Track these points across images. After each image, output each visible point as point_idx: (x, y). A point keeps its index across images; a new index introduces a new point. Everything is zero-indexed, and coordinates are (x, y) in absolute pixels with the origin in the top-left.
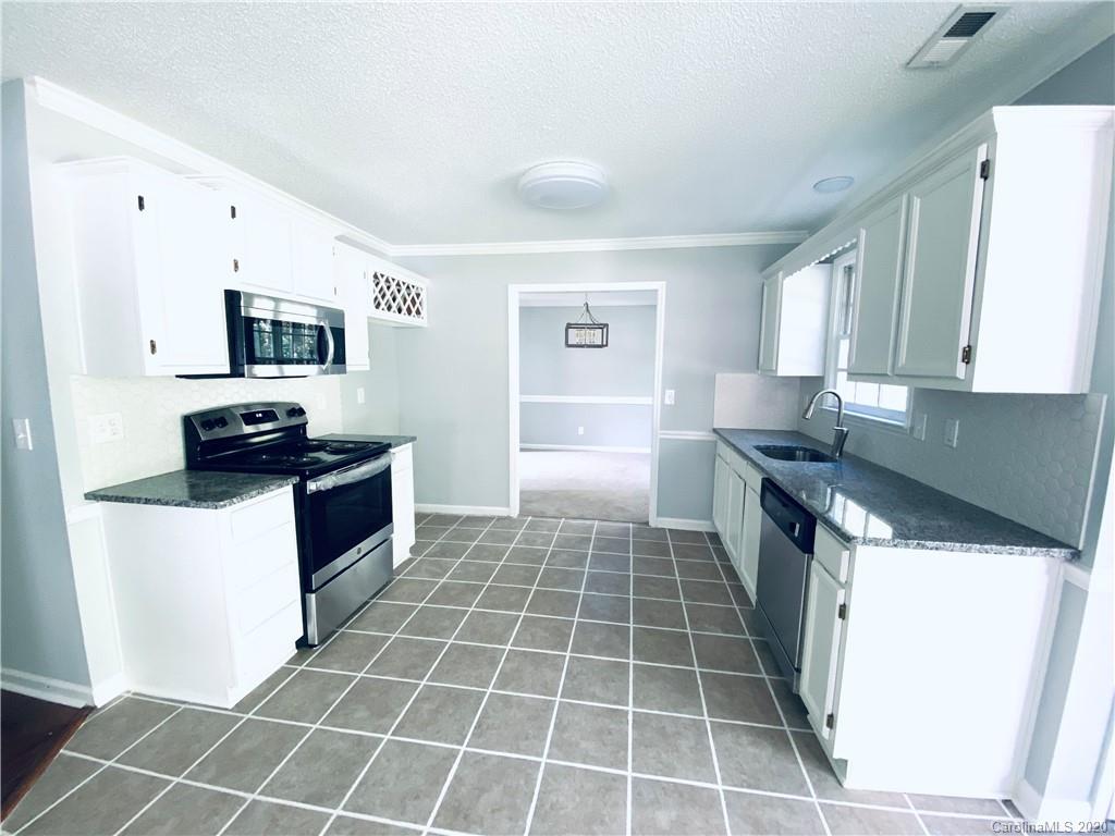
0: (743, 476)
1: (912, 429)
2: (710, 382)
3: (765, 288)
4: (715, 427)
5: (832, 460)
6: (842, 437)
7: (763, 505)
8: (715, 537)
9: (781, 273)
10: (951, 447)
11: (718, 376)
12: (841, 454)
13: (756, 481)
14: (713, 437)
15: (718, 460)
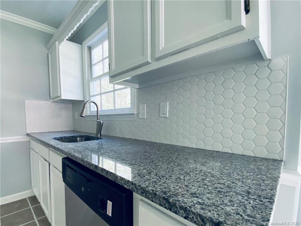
0: (47, 159)
1: (138, 114)
2: (21, 106)
3: (49, 55)
4: (28, 133)
5: (97, 138)
6: (100, 126)
7: (65, 180)
8: (34, 199)
9: (57, 42)
10: (166, 117)
11: (27, 102)
12: (100, 135)
13: (57, 161)
14: (27, 139)
15: (32, 152)
